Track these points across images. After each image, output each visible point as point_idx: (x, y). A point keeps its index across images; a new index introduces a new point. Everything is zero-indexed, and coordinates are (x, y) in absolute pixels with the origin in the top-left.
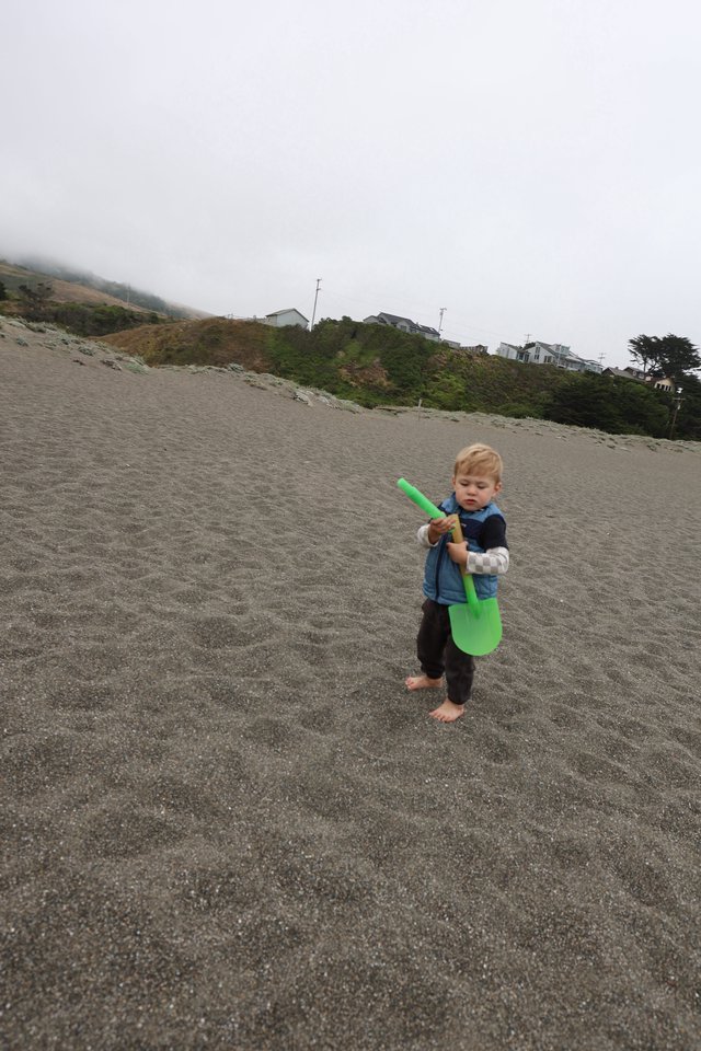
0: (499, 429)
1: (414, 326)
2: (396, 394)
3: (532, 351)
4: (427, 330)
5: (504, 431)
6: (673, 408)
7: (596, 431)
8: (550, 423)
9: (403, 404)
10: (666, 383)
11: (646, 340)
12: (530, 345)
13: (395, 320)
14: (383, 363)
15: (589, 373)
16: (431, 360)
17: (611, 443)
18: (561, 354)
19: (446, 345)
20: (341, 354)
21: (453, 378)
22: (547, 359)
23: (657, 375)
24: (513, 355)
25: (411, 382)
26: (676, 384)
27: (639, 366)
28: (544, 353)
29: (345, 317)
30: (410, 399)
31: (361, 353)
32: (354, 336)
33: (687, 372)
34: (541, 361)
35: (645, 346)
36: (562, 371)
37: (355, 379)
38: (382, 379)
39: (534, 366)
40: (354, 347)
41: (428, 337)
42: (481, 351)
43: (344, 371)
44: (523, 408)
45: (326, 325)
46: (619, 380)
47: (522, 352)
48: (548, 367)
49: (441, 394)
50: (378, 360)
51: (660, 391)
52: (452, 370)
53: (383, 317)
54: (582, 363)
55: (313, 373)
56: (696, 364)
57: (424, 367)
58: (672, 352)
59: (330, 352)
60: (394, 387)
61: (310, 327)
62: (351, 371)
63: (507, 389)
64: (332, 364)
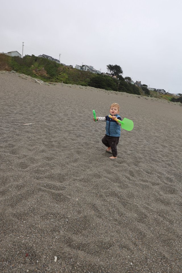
0: (82, 89)
1: (53, 59)
2: (49, 78)
3: (84, 67)
4: (56, 60)
5: (83, 90)
6: (117, 84)
7: (104, 90)
8: (93, 88)
9: (52, 81)
10: (115, 77)
11: (110, 66)
13: (48, 57)
14: (45, 69)
15: (98, 74)
16: (58, 69)
17: (108, 93)
18: (91, 68)
19: (62, 65)
20: (33, 66)
21: (65, 74)
22: (88, 70)
23: (113, 75)
24: (79, 68)
25: (54, 75)
26: (117, 77)
27: (109, 72)
28: (87, 68)
29: (33, 56)
30: (54, 80)
31: (38, 66)
32: (36, 61)
33: (120, 74)
34: (86, 70)
35: (110, 67)
36: (92, 73)
37: (38, 73)
38: (45, 74)
39: (85, 71)
40: (36, 64)
41: (57, 62)
42: (71, 67)
43: (34, 71)
44: (83, 83)
45: (27, 57)
46: (105, 76)
47: (82, 67)
48: (88, 72)
49: (62, 79)
50: (43, 68)
51: (114, 79)
52: (64, 72)
53: (44, 55)
54: (96, 71)
55: (25, 71)
56: (122, 72)
57: (56, 71)
58: (116, 69)
59: (29, 65)
60: (49, 76)
61: (22, 57)
62: (36, 71)
63: (78, 78)
64: (30, 69)
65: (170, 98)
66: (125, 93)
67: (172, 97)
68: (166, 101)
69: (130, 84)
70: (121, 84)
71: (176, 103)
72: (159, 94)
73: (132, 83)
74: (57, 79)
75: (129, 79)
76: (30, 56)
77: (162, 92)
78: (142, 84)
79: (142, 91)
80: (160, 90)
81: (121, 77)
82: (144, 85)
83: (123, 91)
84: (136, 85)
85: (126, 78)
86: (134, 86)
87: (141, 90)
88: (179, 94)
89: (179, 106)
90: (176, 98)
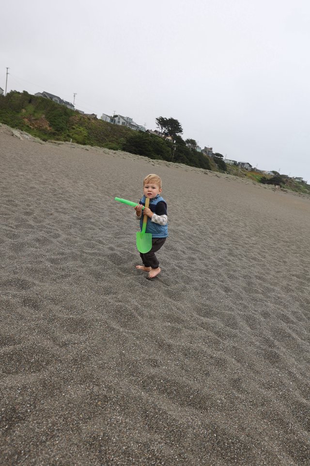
0: (107, 155)
1: (61, 101)
2: (54, 134)
3: (116, 119)
4: (68, 103)
5: (109, 156)
6: (172, 149)
7: (147, 158)
9: (58, 140)
10: (170, 138)
11: (162, 119)
12: (116, 116)
13: (52, 96)
14: (47, 118)
15: (141, 132)
16: (71, 119)
17: (153, 163)
18: (128, 121)
19: (77, 112)
20: (24, 111)
21: (82, 129)
22: (123, 123)
23: (166, 134)
24: (109, 120)
25: (62, 129)
26: (173, 139)
27: (160, 130)
28: (122, 121)
29: (25, 93)
30: (62, 137)
31: (35, 112)
32: (30, 102)
33: (178, 134)
34: (121, 124)
35: (162, 122)
36: (129, 130)
37: (33, 125)
38: (46, 126)
39: (118, 126)
40: (31, 108)
41: (69, 107)
42: (94, 117)
43: (26, 120)
44: (114, 145)
45: (13, 94)
46: (152, 135)
47: (113, 119)
48: (123, 127)
49: (76, 136)
50: (44, 116)
51: (168, 142)
52: (81, 125)
53: (45, 94)
54: (137, 127)
55: (9, 119)
56: (181, 131)
57: (67, 122)
58: (172, 125)
59: (17, 109)
60: (53, 130)
61: (5, 94)
62: (30, 120)
63: (106, 136)
64: (19, 116)
65: (259, 177)
66: (183, 166)
67: (261, 176)
68: (250, 182)
69: (194, 151)
70: (179, 150)
71: (266, 185)
72: (242, 170)
73: (198, 150)
74: (68, 136)
75: (193, 142)
76: (19, 93)
77: (246, 166)
78: (214, 152)
79: (214, 164)
80: (243, 164)
81: (179, 138)
82: (218, 155)
83: (183, 161)
84: (204, 154)
85: (188, 141)
86: (200, 154)
87: (212, 162)
88: (274, 172)
89: (271, 191)
90: (268, 178)
